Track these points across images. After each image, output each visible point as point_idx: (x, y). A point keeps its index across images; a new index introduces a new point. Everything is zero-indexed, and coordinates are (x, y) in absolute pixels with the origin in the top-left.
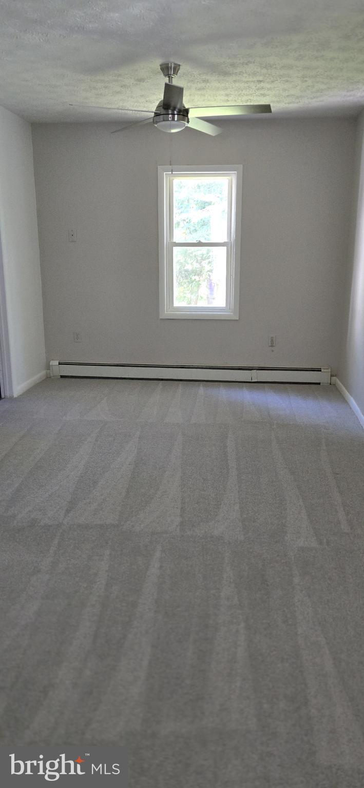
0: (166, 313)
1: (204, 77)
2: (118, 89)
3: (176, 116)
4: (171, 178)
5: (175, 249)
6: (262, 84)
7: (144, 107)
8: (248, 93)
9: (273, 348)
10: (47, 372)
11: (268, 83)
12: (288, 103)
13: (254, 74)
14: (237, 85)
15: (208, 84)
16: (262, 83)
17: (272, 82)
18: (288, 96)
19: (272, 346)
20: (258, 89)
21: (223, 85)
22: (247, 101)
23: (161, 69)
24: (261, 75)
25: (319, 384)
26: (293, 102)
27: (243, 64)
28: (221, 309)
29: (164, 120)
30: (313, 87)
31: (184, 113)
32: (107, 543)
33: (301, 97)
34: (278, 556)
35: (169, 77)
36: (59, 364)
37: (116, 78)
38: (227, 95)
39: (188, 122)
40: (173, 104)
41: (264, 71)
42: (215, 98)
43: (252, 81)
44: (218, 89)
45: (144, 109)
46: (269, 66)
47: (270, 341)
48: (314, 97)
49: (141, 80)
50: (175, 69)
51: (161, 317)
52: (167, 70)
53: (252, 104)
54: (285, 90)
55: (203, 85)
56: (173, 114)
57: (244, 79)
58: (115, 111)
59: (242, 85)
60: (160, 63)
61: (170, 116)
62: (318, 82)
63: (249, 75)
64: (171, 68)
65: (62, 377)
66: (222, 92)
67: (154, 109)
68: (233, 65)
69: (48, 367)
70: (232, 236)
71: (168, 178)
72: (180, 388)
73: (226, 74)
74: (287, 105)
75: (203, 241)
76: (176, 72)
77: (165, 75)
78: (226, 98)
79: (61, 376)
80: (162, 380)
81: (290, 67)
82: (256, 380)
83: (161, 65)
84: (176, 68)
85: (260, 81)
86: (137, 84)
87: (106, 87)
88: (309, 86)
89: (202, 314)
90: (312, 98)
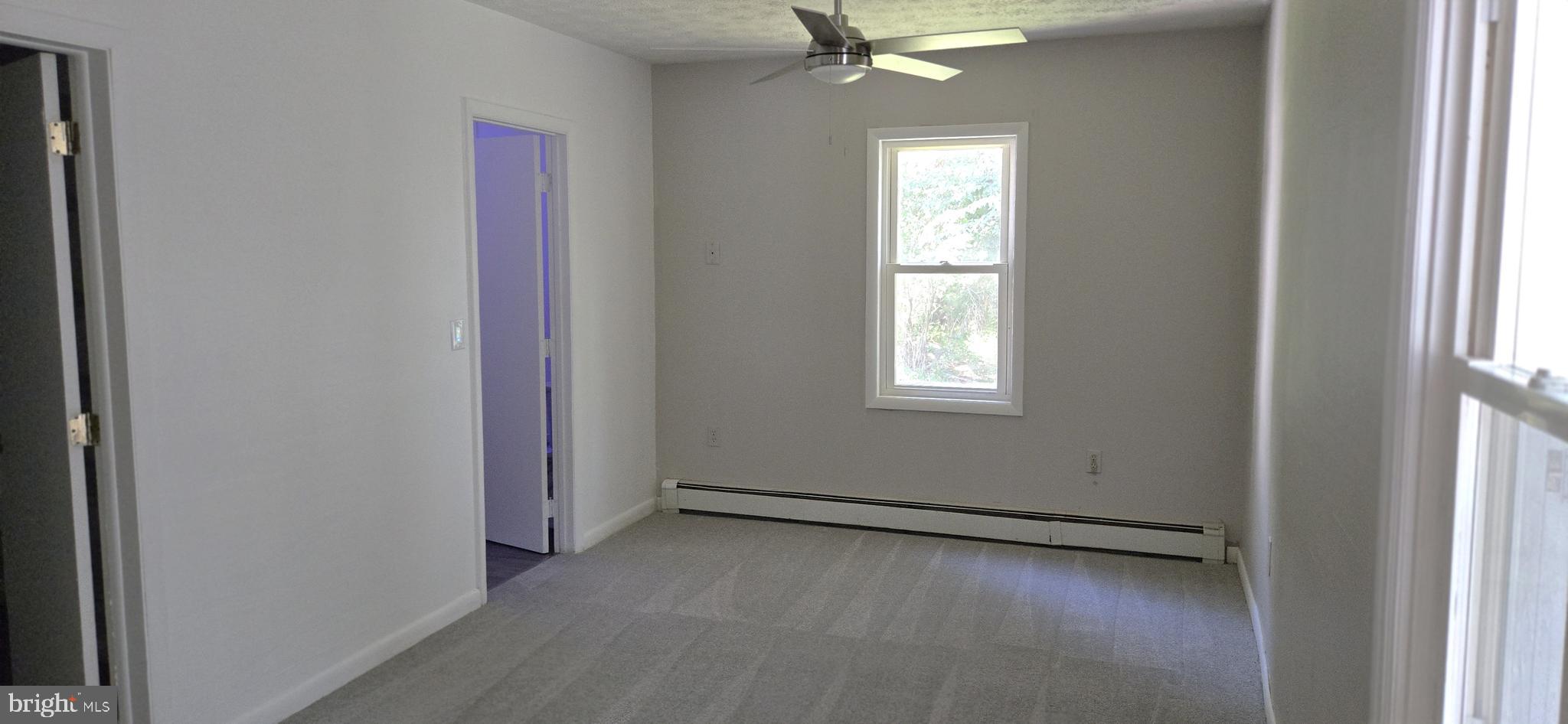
0: (879, 396)
4: (894, 149)
5: (900, 278)
9: (1094, 478)
10: (657, 501)
19: (1094, 473)
25: (1199, 560)
28: (989, 394)
36: (678, 487)
47: (1089, 461)
51: (867, 406)
56: (840, 54)
65: (682, 511)
69: (659, 491)
70: (1009, 254)
71: (888, 150)
75: (953, 262)
79: (680, 510)
80: (869, 528)
82: (1059, 543)
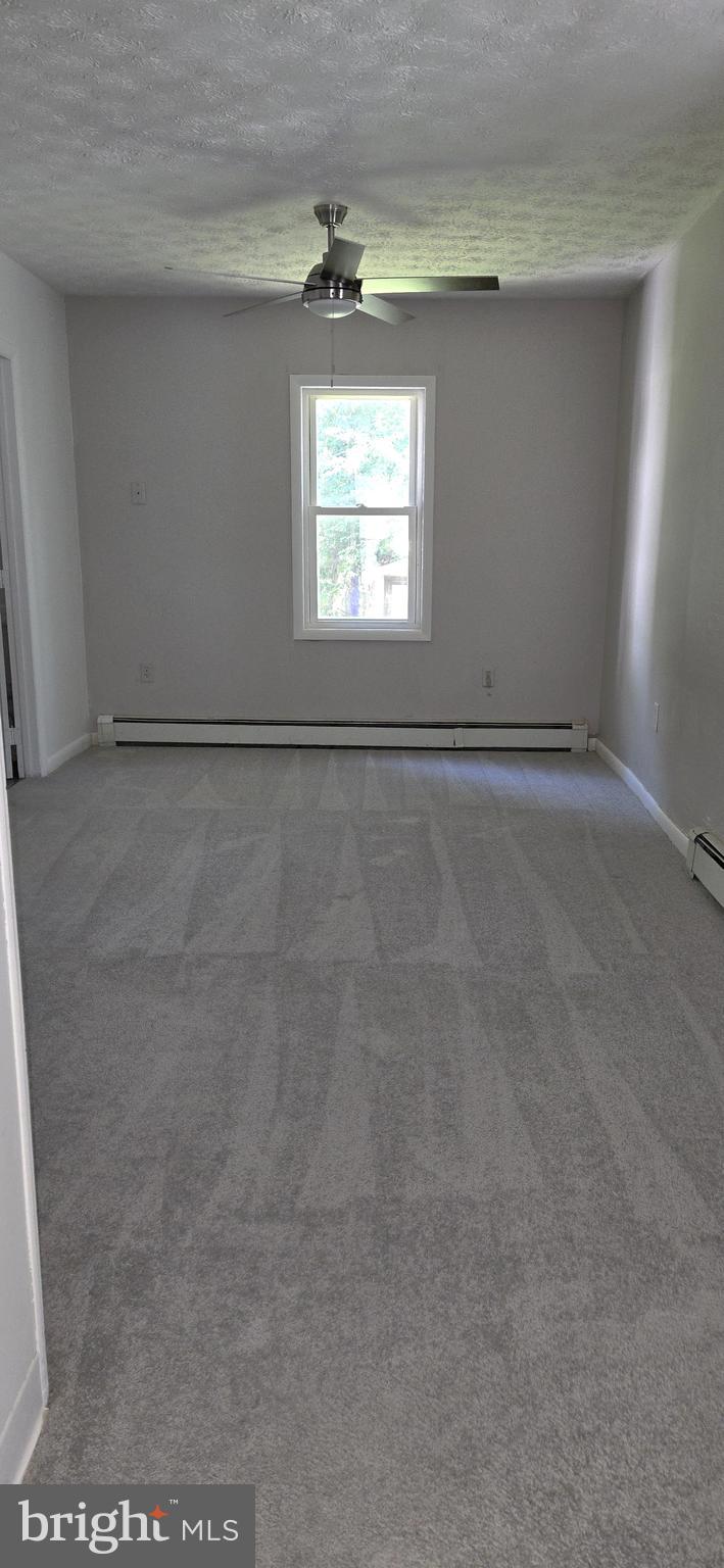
0: (305, 629)
1: (383, 228)
2: (235, 242)
3: (341, 290)
4: (313, 396)
5: (319, 518)
6: (477, 243)
7: (272, 273)
8: (452, 256)
9: (489, 690)
10: (91, 736)
11: (488, 240)
12: (515, 274)
13: (467, 226)
14: (436, 241)
15: (388, 239)
16: (477, 241)
17: (495, 239)
18: (517, 263)
19: (489, 686)
20: (469, 250)
21: (413, 241)
22: (447, 269)
23: (316, 213)
24: (476, 229)
25: (569, 750)
26: (525, 273)
27: (451, 209)
28: (401, 623)
29: (321, 298)
30: (561, 250)
31: (354, 287)
32: (265, 977)
33: (538, 264)
34: (541, 985)
35: (329, 227)
36: (114, 721)
37: (235, 225)
38: (416, 258)
39: (361, 301)
40: (337, 271)
41: (483, 222)
42: (396, 262)
43: (461, 238)
44: (402, 247)
45: (272, 277)
46: (491, 215)
47: (485, 676)
48: (560, 266)
49: (278, 230)
50: (338, 213)
51: (296, 638)
52: (327, 215)
53: (455, 274)
54: (513, 252)
55: (380, 240)
56: (337, 289)
57: (450, 234)
58: (222, 278)
59: (444, 243)
60: (315, 204)
61: (332, 290)
62: (568, 242)
63: (459, 227)
64: (333, 212)
65: (119, 744)
66: (410, 254)
67: (304, 279)
68: (435, 211)
69: (94, 726)
70: (418, 498)
71: (306, 396)
72: (333, 760)
73: (419, 223)
74: (513, 277)
75: (369, 505)
76: (340, 219)
77: (323, 223)
78: (413, 263)
79: (117, 742)
80: (299, 747)
81: (526, 217)
82: (462, 746)
83: (315, 208)
84: (341, 213)
85: (475, 237)
86: (268, 236)
87: (214, 240)
88: (553, 248)
89: (366, 632)
90: (554, 268)
